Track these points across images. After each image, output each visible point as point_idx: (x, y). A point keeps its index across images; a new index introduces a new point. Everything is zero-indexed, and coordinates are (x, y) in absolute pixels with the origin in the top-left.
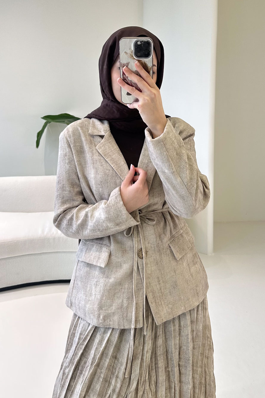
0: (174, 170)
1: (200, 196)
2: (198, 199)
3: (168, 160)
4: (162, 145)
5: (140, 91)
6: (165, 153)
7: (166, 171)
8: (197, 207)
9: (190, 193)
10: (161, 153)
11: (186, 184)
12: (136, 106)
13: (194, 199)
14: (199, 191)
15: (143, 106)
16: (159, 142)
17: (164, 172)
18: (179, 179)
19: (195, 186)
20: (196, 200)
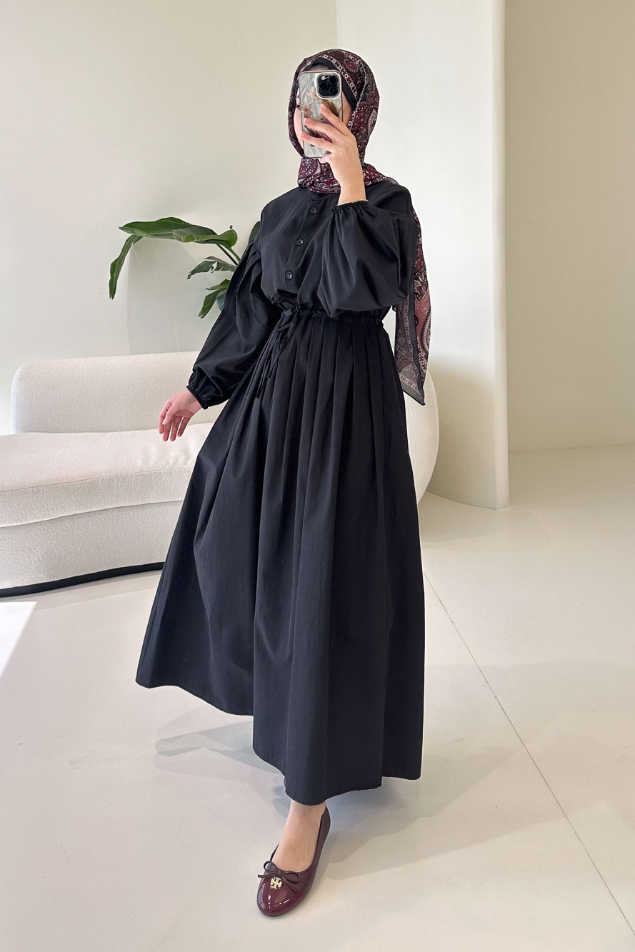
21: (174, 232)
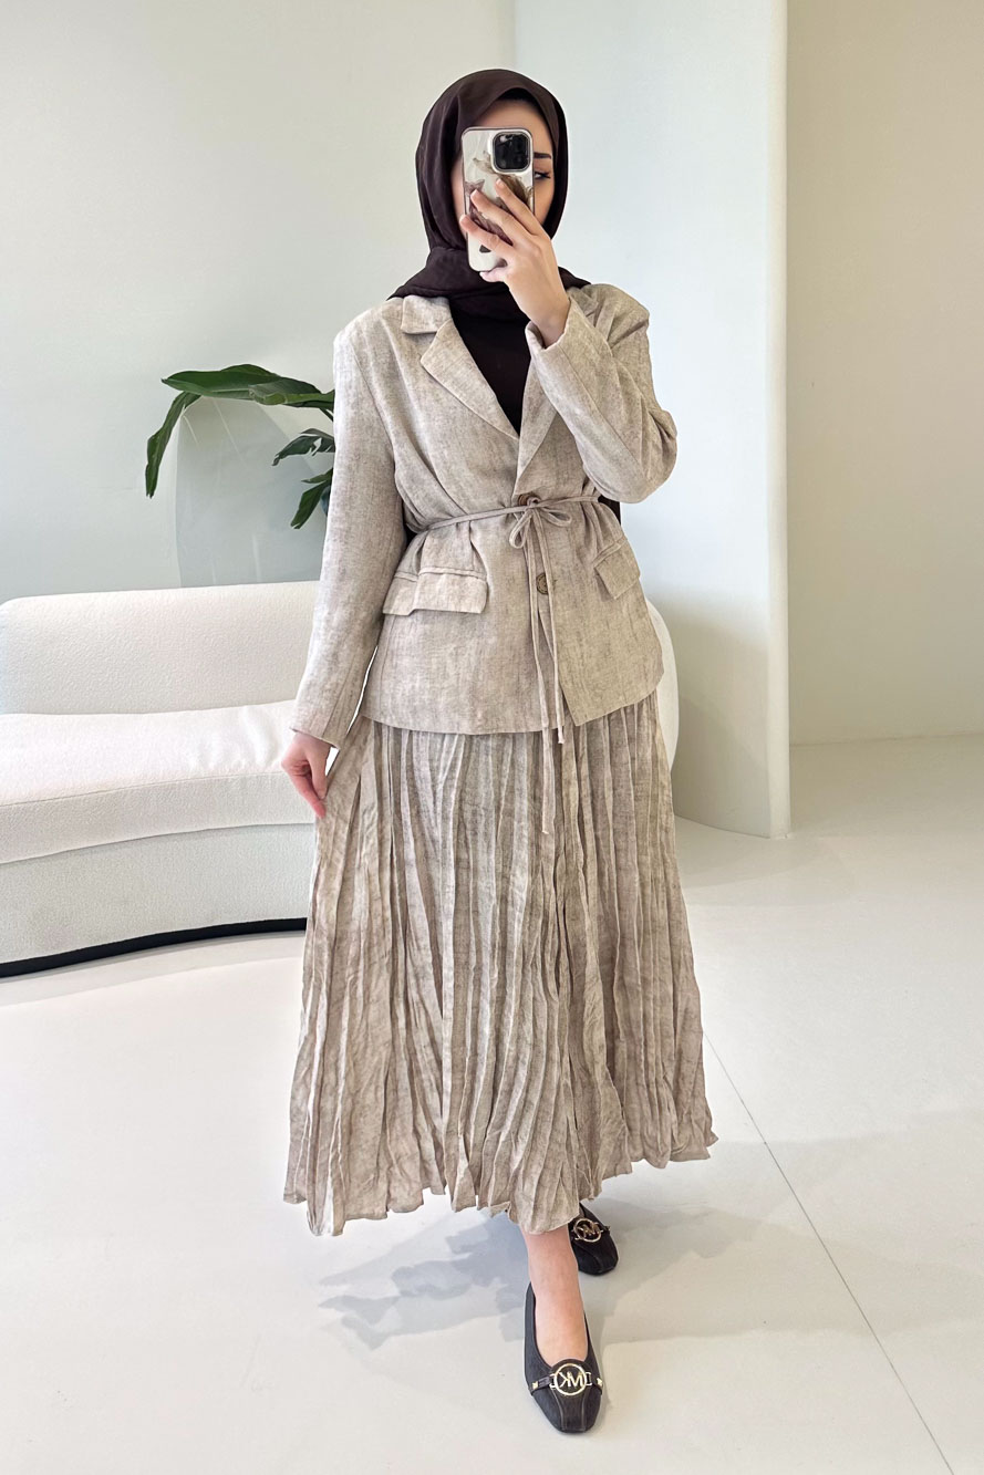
0: (594, 407)
1: (655, 455)
2: (650, 461)
3: (579, 388)
4: (564, 359)
5: (510, 243)
6: (571, 376)
7: (578, 411)
8: (649, 476)
9: (632, 452)
10: (563, 376)
11: (620, 433)
12: (500, 276)
13: (640, 461)
14: (650, 444)
15: (514, 277)
16: (556, 353)
17: (573, 415)
18: (605, 426)
19: (640, 436)
20: (645, 463)
21: (252, 389)
